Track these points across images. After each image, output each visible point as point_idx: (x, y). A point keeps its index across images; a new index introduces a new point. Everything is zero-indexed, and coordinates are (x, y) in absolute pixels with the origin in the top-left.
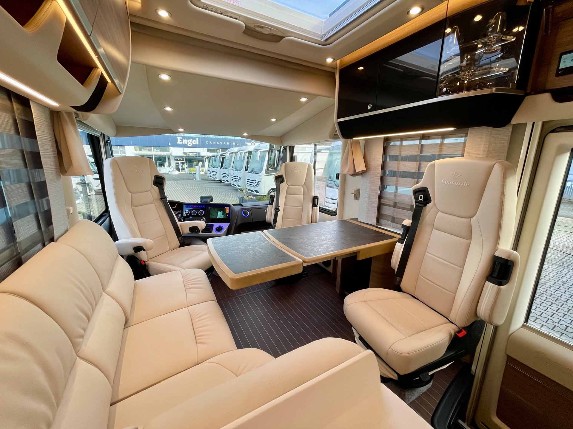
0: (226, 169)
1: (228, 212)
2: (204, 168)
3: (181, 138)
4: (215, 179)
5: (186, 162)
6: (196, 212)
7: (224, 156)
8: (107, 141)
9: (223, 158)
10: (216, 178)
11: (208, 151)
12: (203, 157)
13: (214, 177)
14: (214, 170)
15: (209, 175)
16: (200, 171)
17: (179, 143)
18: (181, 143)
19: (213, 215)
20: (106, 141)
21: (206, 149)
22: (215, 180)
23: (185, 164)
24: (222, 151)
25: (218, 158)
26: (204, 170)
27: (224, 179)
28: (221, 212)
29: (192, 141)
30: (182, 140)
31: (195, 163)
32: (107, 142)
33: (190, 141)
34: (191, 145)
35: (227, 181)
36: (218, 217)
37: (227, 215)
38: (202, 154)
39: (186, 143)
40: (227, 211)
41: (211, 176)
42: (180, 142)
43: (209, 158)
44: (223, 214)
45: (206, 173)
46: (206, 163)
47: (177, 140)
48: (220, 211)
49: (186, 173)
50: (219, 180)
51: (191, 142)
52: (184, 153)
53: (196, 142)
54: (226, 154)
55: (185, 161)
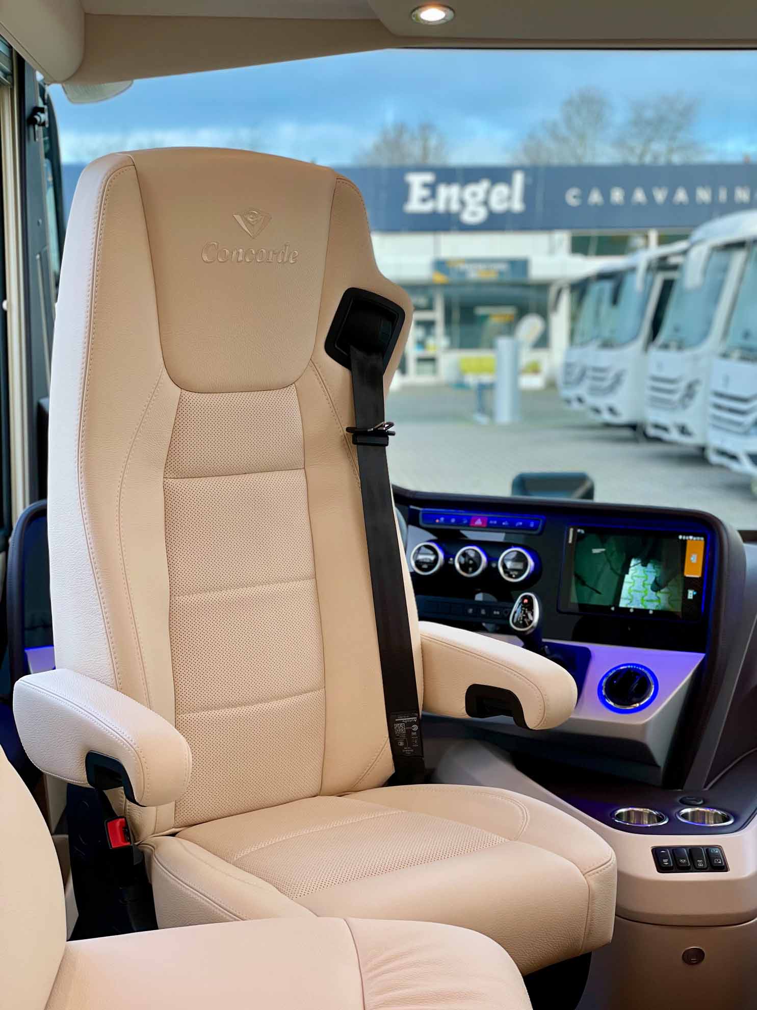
0: (680, 347)
1: (697, 574)
2: (541, 356)
3: (428, 178)
4: (607, 417)
5: (448, 320)
6: (484, 559)
7: (675, 268)
8: (37, 110)
9: (668, 286)
10: (612, 410)
11: (580, 246)
12: (543, 287)
13: (602, 402)
14: (606, 358)
15: (571, 393)
16: (517, 372)
17: (415, 205)
18: (427, 207)
19: (590, 583)
20: (28, 112)
21: (562, 238)
22: (608, 426)
23: (440, 329)
24: (663, 240)
25: (636, 284)
26: (545, 368)
27: (663, 418)
28: (649, 565)
29: (488, 193)
30: (432, 188)
31: (497, 316)
32: (32, 121)
33: (474, 195)
34: (481, 215)
35: (683, 430)
36: (623, 604)
37: (691, 594)
38: (539, 271)
39: (455, 207)
40: (694, 565)
41: (580, 400)
42: (424, 200)
43: (580, 288)
44: (657, 586)
45: (551, 384)
46: (560, 321)
47: (404, 192)
48: (644, 564)
49: (437, 388)
50: (633, 427)
51: (481, 196)
52: (441, 265)
53: (510, 198)
54: (685, 253)
55: (438, 315)
